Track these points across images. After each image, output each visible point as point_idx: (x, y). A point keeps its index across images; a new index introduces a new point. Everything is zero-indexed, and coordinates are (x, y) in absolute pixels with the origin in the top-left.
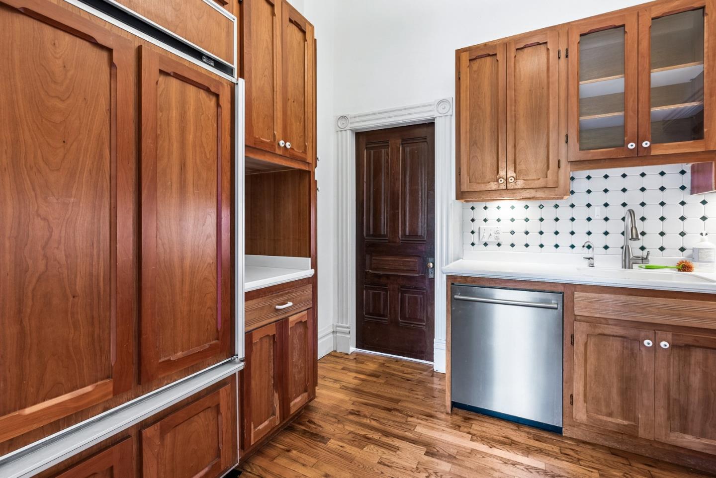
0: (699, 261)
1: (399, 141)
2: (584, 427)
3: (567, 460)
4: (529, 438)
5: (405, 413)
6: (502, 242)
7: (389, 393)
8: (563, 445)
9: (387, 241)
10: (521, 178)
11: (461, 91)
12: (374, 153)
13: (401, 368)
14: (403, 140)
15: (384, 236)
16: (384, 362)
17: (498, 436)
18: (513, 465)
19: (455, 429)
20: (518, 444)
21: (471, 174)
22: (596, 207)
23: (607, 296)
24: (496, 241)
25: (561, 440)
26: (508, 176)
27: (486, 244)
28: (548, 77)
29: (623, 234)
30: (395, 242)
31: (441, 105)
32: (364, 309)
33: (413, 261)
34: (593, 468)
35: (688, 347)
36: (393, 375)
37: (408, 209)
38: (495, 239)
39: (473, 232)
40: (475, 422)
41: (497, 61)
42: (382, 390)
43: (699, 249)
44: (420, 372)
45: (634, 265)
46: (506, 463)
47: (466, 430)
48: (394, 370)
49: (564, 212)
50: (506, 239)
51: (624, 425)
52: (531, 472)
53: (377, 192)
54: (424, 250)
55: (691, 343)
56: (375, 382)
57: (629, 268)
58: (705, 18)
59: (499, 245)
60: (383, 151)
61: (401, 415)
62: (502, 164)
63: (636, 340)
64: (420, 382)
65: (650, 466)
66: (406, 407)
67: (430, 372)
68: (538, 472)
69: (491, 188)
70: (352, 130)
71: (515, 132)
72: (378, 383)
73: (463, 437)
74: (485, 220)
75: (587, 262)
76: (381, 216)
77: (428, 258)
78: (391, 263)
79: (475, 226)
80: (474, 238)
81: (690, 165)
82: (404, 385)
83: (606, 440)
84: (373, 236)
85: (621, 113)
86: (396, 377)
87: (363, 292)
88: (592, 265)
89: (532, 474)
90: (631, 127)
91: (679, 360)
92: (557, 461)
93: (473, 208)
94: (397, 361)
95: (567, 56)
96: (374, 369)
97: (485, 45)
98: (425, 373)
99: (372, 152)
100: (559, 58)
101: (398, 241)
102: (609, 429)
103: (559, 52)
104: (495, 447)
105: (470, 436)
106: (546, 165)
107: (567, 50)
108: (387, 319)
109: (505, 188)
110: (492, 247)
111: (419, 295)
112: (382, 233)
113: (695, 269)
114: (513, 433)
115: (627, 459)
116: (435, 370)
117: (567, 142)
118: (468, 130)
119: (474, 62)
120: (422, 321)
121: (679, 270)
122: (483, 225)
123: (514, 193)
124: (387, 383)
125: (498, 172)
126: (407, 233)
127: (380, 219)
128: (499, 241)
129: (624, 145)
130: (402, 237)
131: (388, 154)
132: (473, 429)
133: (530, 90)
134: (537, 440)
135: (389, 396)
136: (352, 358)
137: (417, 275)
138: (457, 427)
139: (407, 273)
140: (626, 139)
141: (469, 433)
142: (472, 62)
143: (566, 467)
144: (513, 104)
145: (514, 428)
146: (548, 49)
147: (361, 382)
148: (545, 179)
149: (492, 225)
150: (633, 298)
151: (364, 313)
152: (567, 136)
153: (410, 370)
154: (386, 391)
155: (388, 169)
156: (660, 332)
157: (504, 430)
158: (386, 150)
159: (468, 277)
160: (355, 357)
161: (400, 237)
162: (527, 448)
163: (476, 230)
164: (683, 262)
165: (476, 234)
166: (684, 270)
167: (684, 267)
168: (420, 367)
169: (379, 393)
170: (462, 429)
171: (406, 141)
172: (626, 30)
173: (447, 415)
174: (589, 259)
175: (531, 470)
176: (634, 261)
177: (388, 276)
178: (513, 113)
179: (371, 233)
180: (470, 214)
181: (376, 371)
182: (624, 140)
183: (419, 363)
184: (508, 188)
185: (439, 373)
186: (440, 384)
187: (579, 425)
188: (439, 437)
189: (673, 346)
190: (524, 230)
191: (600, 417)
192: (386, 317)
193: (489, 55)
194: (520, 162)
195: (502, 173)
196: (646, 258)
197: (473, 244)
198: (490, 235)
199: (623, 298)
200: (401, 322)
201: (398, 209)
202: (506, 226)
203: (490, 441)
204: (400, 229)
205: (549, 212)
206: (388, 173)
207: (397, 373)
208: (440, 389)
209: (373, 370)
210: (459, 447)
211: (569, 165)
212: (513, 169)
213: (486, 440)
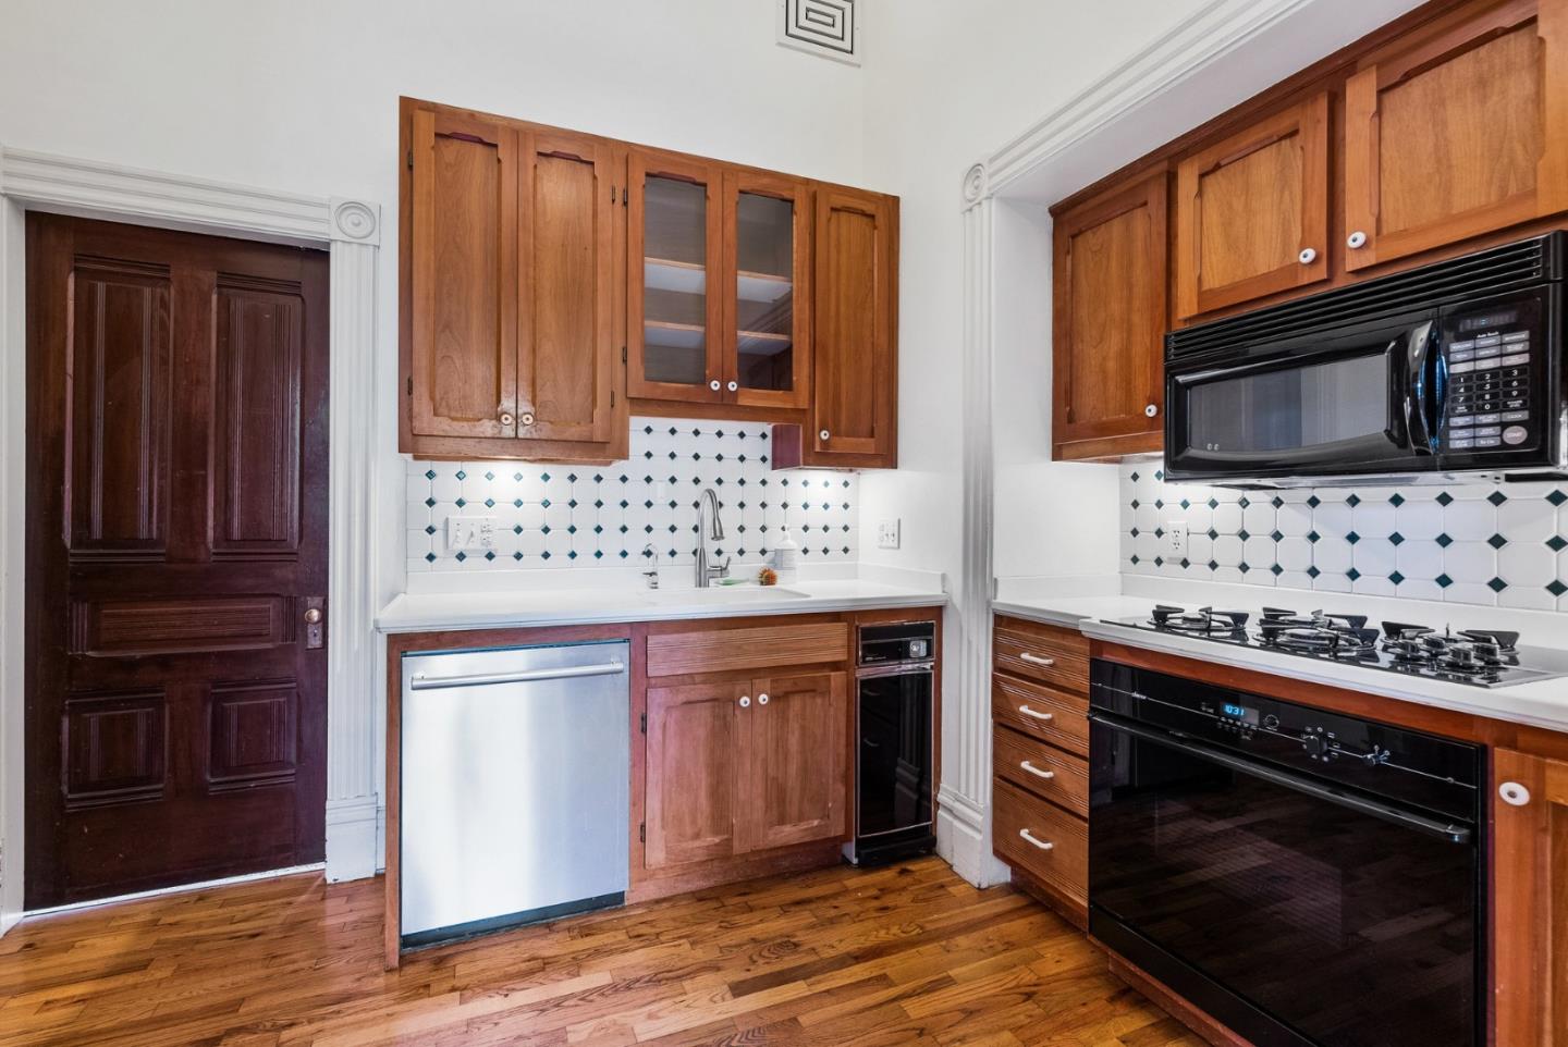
0: (782, 568)
1: (211, 277)
2: (661, 875)
3: (642, 944)
4: (573, 938)
5: (268, 1025)
6: (496, 550)
7: (199, 996)
8: (628, 923)
9: (162, 559)
10: (546, 418)
11: (416, 199)
12: (109, 290)
13: (220, 911)
14: (222, 275)
15: (149, 542)
16: (155, 917)
17: (515, 964)
18: (558, 1005)
19: (419, 996)
20: (556, 959)
21: (438, 397)
22: (660, 484)
23: (693, 636)
24: (484, 548)
25: (624, 915)
26: (520, 412)
27: (461, 557)
28: (595, 231)
29: (696, 529)
30: (194, 561)
31: (348, 212)
32: (65, 778)
33: (257, 611)
34: (680, 938)
35: (787, 694)
36: (198, 942)
37: (237, 467)
38: (483, 544)
39: (431, 530)
40: (461, 959)
41: (499, 161)
42: (173, 998)
43: (782, 550)
44: (285, 900)
45: (711, 580)
46: (543, 1011)
47: (447, 985)
48: (199, 925)
49: (611, 490)
50: (505, 544)
51: (716, 845)
52: (591, 1001)
53: (121, 411)
54: (291, 576)
55: (789, 689)
56: (135, 986)
57: (705, 586)
58: (795, 217)
59: (490, 556)
60: (147, 291)
61: (256, 1036)
62: (508, 385)
63: (730, 700)
64: (292, 927)
65: (745, 894)
66: (265, 1010)
67: (315, 892)
68: (603, 994)
69: (483, 433)
70: (14, 201)
71: (534, 321)
72: (146, 985)
73: (441, 1005)
74: (460, 503)
75: (648, 580)
76: (137, 484)
77: (302, 599)
78: (178, 623)
79: (434, 517)
80: (435, 543)
81: (771, 427)
82: (242, 955)
83: (688, 882)
84: (102, 544)
85: (701, 329)
86: (211, 944)
87: (59, 723)
88: (655, 586)
89: (593, 1004)
90: (714, 356)
91: (778, 718)
92: (627, 955)
93: (430, 475)
94: (202, 897)
95: (625, 204)
96: (121, 951)
97: (472, 115)
98: (304, 898)
99: (101, 287)
100: (613, 201)
101: (203, 556)
102: (697, 859)
103: (613, 190)
104: (513, 989)
105: (457, 994)
106: (590, 400)
107: (626, 192)
108: (161, 786)
109: (513, 434)
110: (475, 562)
111: (275, 696)
112: (143, 534)
113: (779, 581)
114: (544, 943)
115: (717, 898)
116: (330, 881)
117: (625, 361)
118: (432, 295)
119: (448, 142)
120: (283, 764)
121: (762, 583)
122: (456, 515)
123: (531, 448)
124: (182, 972)
125: (499, 401)
126: (236, 534)
127: (136, 496)
128: (492, 548)
129: (703, 382)
130: (216, 546)
131: (164, 305)
132: (460, 977)
133: (563, 245)
134: (587, 936)
135: (199, 1004)
136: (16, 949)
137: (269, 646)
138: (423, 990)
139: (236, 643)
140: (707, 372)
141: (453, 989)
142: (442, 143)
143: (642, 959)
144: (532, 261)
145: (541, 933)
146: (595, 178)
147: (81, 1007)
148: (591, 425)
149: (474, 514)
150: (727, 634)
151: (65, 789)
152: (625, 350)
153: (251, 908)
154: (186, 994)
155: (164, 346)
156: (757, 681)
157: (524, 945)
158: (158, 290)
159: (442, 633)
160: (22, 941)
161: (211, 546)
162: (573, 958)
163: (438, 525)
164: (765, 571)
165: (438, 534)
166: (768, 584)
167: (768, 579)
168: (280, 888)
169: (161, 1012)
170: (434, 988)
171: (231, 281)
172: (709, 193)
173: (389, 975)
174: (651, 574)
175: (591, 998)
176: (711, 574)
177: (164, 662)
178: (531, 281)
179: (97, 533)
180: (425, 489)
181: (126, 954)
182: (705, 375)
183: (277, 880)
184: (520, 436)
185: (342, 883)
186: (351, 911)
187: (654, 874)
188: (381, 1038)
189: (773, 698)
190: (541, 525)
191: (684, 845)
192: (159, 780)
193: (481, 142)
194: (543, 386)
195: (507, 404)
196: (726, 568)
197: (431, 557)
198: (472, 535)
199: (714, 635)
200: (214, 784)
201: (204, 466)
202: (505, 515)
203: (502, 984)
204: (210, 523)
205: (585, 489)
206: (164, 361)
207: (214, 930)
208: (356, 922)
209: (118, 956)
210: (437, 1032)
211: (628, 405)
212: (530, 398)
213: (492, 985)
